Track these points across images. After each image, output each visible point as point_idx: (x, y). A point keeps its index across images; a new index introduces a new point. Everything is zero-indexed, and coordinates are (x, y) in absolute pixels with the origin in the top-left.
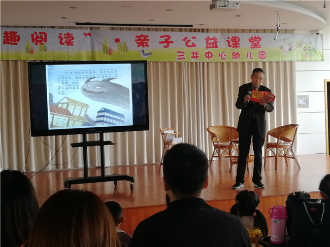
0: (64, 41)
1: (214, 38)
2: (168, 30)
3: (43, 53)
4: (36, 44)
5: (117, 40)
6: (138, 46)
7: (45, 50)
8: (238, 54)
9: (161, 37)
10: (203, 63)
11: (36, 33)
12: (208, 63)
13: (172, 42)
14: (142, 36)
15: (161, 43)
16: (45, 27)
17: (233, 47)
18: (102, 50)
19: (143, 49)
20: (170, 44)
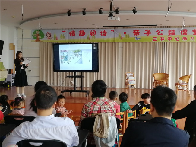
0: (102, 34)
1: (173, 31)
2: (149, 27)
3: (94, 39)
4: (91, 36)
5: (125, 33)
6: (134, 35)
7: (95, 38)
8: (186, 38)
9: (146, 31)
10: (167, 43)
11: (91, 31)
12: (169, 43)
13: (151, 33)
14: (136, 31)
15: (145, 33)
16: (95, 28)
17: (184, 35)
18: (118, 37)
19: (137, 36)
20: (150, 34)
